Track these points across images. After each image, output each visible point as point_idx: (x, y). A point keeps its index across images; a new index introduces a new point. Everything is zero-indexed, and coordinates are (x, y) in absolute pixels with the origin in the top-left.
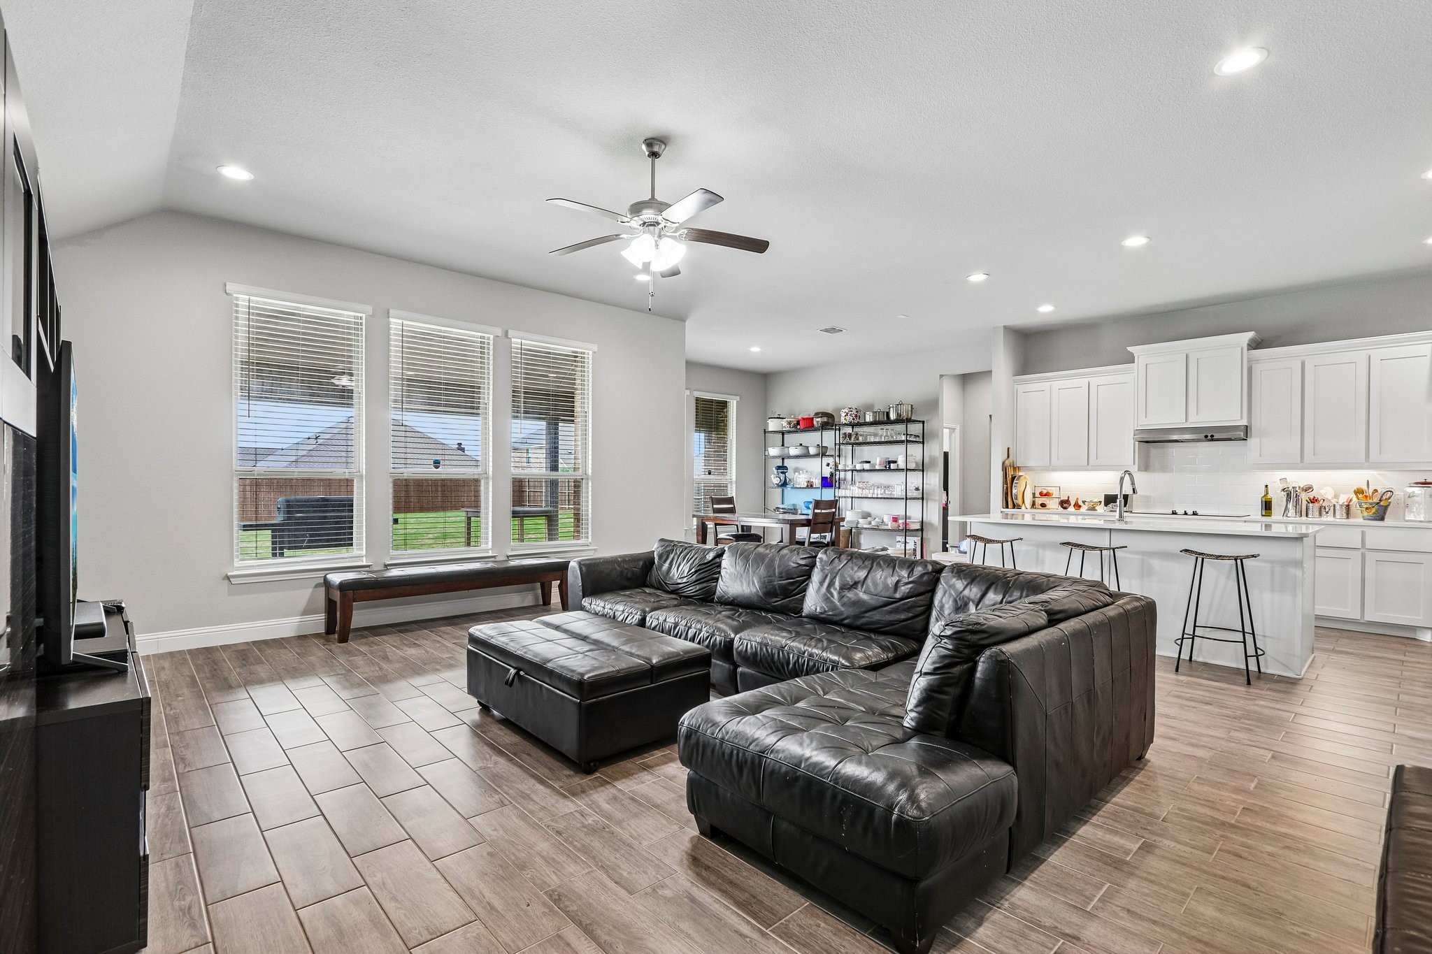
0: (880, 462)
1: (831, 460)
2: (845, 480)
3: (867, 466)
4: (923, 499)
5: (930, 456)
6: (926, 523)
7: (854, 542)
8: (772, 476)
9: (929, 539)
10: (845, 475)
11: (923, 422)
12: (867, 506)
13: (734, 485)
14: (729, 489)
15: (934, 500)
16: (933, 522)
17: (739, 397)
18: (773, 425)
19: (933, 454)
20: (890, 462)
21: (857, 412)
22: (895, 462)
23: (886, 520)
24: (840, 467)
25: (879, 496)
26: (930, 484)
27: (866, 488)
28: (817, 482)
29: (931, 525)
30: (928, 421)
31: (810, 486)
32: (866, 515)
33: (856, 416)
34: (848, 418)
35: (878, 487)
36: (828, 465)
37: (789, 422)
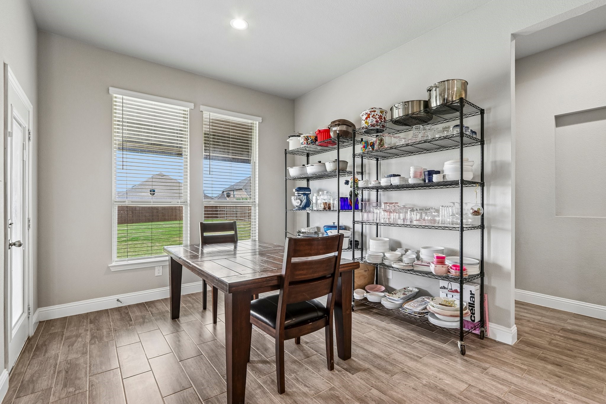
0: (415, 173)
1: (350, 178)
2: (369, 200)
3: (395, 181)
4: (482, 227)
5: (494, 163)
6: (487, 263)
7: (381, 275)
8: (293, 198)
9: (494, 288)
10: (369, 195)
11: (482, 112)
12: (396, 234)
13: (257, 208)
14: (253, 212)
15: (503, 230)
16: (500, 262)
17: (261, 118)
18: (294, 144)
19: (499, 158)
20: (431, 173)
21: (381, 112)
22: (438, 172)
23: (424, 255)
24: (361, 184)
25: (415, 223)
26: (495, 205)
27: (394, 211)
28: (335, 203)
29: (498, 268)
30: (490, 109)
31: (328, 208)
32: (394, 246)
33: (380, 117)
34: (370, 121)
35: (412, 210)
36: (347, 182)
37: (306, 138)
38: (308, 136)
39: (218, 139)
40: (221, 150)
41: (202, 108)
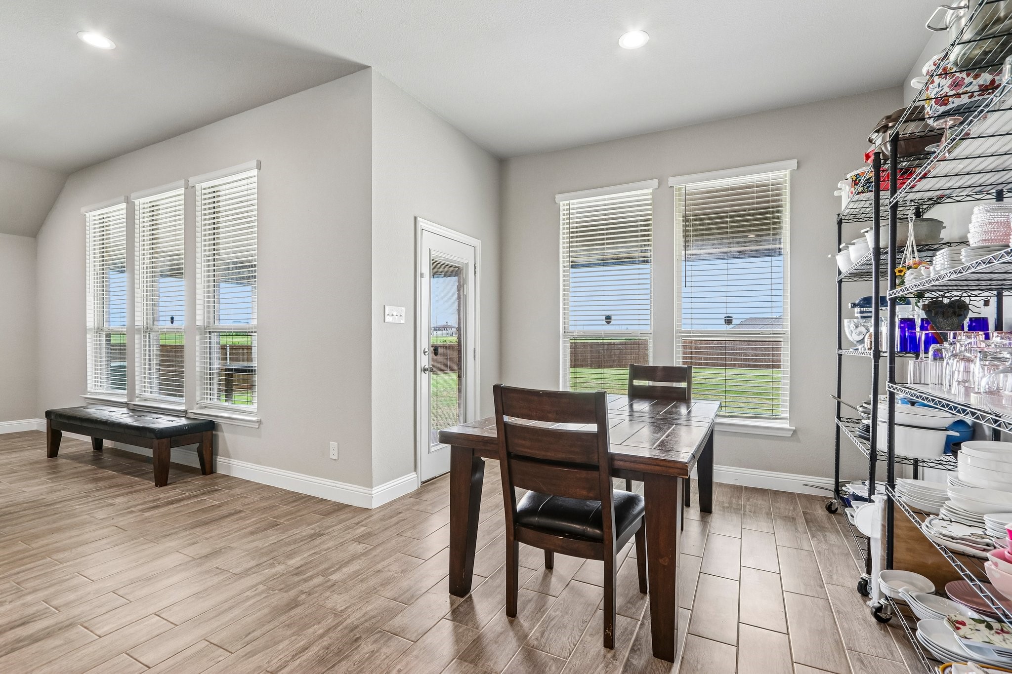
17: (795, 161)
37: (854, 179)
38: (858, 174)
39: (709, 224)
40: (716, 242)
41: (672, 181)
